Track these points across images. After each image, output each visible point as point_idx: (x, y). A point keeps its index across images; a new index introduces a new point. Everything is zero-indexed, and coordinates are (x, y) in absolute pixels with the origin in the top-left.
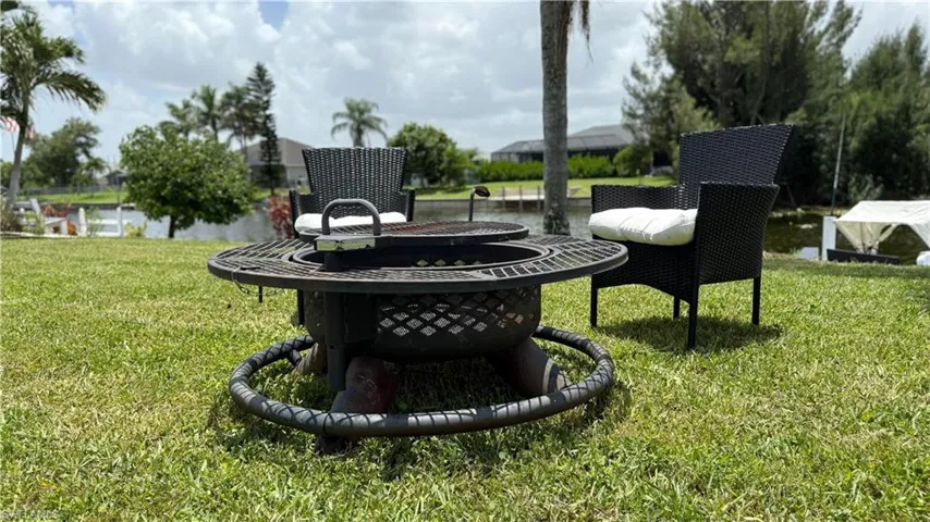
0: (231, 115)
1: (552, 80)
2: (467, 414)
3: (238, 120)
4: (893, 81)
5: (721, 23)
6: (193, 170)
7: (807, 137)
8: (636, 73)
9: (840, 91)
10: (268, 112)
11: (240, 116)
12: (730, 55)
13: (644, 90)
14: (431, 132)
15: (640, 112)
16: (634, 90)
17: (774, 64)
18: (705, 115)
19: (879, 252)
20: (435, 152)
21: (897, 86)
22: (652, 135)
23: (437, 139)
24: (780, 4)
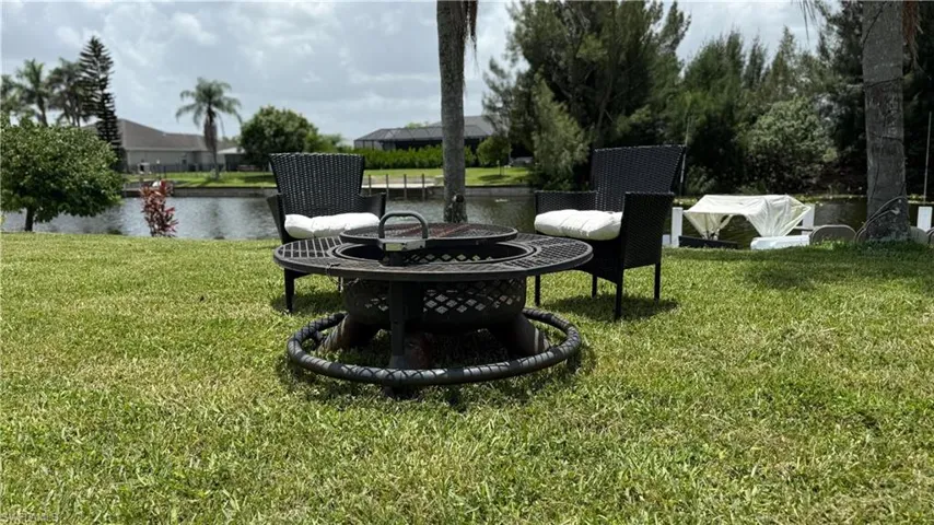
0: (61, 93)
1: (449, 84)
2: (503, 365)
3: (69, 98)
4: (719, 82)
5: (572, 22)
6: (55, 159)
7: (648, 131)
8: (493, 67)
9: (676, 90)
10: (106, 91)
11: (71, 94)
12: (582, 52)
13: (502, 84)
14: (291, 116)
15: (500, 105)
16: (493, 83)
17: (620, 62)
18: (562, 109)
19: (719, 238)
20: (295, 138)
21: (723, 87)
22: (512, 128)
23: (297, 125)
24: (625, 5)
